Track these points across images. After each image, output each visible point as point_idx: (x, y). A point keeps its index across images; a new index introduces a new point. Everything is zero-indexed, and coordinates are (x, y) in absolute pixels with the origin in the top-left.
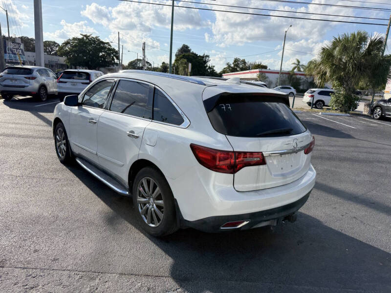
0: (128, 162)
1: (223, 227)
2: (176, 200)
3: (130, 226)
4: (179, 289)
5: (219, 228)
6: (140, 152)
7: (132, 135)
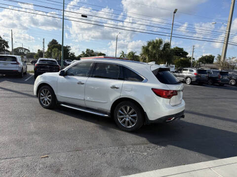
0: (111, 100)
5: (165, 121)
6: (121, 94)
7: (114, 87)
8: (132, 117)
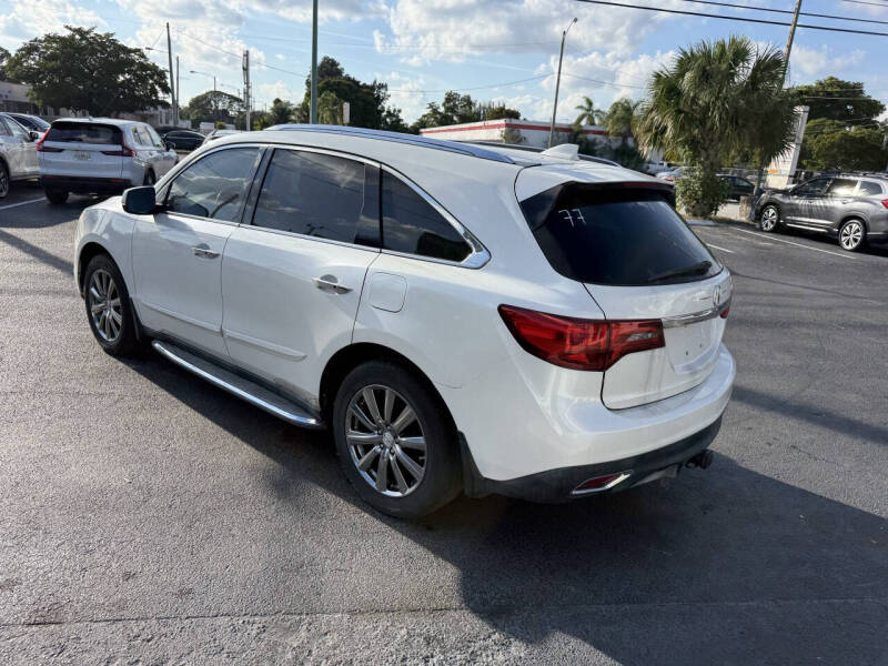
0: (319, 351)
1: (579, 489)
2: (462, 434)
3: (331, 497)
4: (494, 633)
5: (568, 493)
6: (358, 326)
7: (329, 285)
8: (405, 450)
